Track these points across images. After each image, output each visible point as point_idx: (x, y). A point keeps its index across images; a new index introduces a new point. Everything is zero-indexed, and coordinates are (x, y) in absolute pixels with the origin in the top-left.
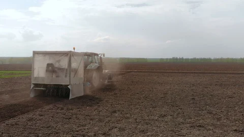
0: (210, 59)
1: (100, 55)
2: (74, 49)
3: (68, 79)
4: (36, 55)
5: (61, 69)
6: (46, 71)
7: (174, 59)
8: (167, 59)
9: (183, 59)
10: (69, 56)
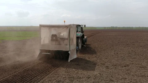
0: (133, 28)
1: (81, 26)
2: (65, 22)
3: (68, 46)
4: (42, 28)
5: (63, 39)
6: (51, 40)
7: (112, 27)
8: (108, 27)
9: (117, 27)
10: (69, 28)
